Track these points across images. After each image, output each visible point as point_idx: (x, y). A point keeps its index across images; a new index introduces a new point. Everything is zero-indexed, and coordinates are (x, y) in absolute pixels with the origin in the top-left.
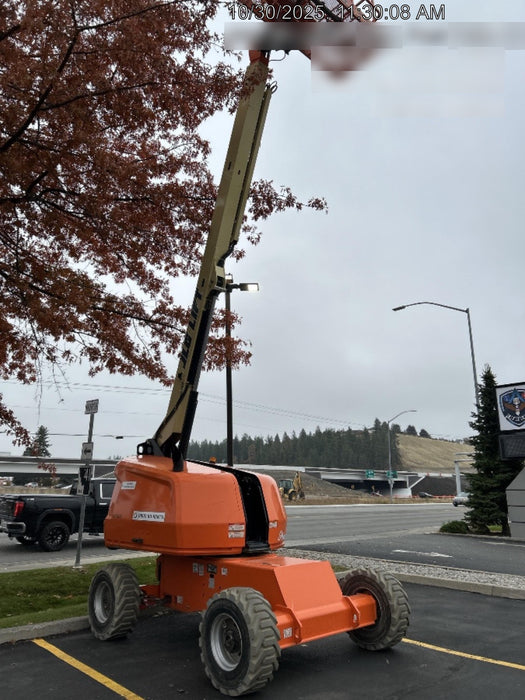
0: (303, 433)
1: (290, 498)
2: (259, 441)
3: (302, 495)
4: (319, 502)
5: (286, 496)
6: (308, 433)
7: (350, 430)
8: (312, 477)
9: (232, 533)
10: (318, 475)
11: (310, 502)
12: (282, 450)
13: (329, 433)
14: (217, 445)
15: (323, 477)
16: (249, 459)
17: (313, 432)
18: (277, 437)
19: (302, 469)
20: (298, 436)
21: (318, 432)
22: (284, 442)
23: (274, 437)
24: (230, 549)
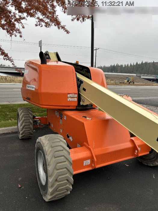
0: (137, 63)
1: (129, 84)
2: (122, 66)
3: (133, 83)
4: (139, 85)
5: (128, 83)
6: (138, 63)
7: (154, 62)
8: (138, 77)
9: (70, 99)
10: (140, 77)
11: (135, 85)
12: (129, 69)
13: (146, 63)
14: (108, 67)
15: (142, 77)
16: (118, 72)
17: (140, 63)
18: (128, 65)
19: (135, 75)
20: (135, 64)
21: (142, 63)
22: (130, 66)
23: (127, 65)
24: (69, 106)
